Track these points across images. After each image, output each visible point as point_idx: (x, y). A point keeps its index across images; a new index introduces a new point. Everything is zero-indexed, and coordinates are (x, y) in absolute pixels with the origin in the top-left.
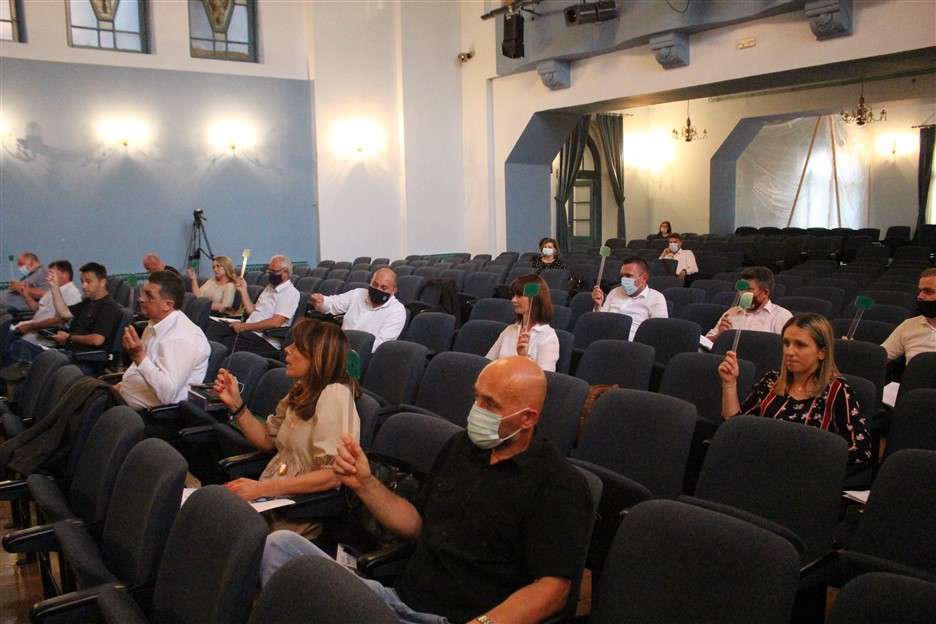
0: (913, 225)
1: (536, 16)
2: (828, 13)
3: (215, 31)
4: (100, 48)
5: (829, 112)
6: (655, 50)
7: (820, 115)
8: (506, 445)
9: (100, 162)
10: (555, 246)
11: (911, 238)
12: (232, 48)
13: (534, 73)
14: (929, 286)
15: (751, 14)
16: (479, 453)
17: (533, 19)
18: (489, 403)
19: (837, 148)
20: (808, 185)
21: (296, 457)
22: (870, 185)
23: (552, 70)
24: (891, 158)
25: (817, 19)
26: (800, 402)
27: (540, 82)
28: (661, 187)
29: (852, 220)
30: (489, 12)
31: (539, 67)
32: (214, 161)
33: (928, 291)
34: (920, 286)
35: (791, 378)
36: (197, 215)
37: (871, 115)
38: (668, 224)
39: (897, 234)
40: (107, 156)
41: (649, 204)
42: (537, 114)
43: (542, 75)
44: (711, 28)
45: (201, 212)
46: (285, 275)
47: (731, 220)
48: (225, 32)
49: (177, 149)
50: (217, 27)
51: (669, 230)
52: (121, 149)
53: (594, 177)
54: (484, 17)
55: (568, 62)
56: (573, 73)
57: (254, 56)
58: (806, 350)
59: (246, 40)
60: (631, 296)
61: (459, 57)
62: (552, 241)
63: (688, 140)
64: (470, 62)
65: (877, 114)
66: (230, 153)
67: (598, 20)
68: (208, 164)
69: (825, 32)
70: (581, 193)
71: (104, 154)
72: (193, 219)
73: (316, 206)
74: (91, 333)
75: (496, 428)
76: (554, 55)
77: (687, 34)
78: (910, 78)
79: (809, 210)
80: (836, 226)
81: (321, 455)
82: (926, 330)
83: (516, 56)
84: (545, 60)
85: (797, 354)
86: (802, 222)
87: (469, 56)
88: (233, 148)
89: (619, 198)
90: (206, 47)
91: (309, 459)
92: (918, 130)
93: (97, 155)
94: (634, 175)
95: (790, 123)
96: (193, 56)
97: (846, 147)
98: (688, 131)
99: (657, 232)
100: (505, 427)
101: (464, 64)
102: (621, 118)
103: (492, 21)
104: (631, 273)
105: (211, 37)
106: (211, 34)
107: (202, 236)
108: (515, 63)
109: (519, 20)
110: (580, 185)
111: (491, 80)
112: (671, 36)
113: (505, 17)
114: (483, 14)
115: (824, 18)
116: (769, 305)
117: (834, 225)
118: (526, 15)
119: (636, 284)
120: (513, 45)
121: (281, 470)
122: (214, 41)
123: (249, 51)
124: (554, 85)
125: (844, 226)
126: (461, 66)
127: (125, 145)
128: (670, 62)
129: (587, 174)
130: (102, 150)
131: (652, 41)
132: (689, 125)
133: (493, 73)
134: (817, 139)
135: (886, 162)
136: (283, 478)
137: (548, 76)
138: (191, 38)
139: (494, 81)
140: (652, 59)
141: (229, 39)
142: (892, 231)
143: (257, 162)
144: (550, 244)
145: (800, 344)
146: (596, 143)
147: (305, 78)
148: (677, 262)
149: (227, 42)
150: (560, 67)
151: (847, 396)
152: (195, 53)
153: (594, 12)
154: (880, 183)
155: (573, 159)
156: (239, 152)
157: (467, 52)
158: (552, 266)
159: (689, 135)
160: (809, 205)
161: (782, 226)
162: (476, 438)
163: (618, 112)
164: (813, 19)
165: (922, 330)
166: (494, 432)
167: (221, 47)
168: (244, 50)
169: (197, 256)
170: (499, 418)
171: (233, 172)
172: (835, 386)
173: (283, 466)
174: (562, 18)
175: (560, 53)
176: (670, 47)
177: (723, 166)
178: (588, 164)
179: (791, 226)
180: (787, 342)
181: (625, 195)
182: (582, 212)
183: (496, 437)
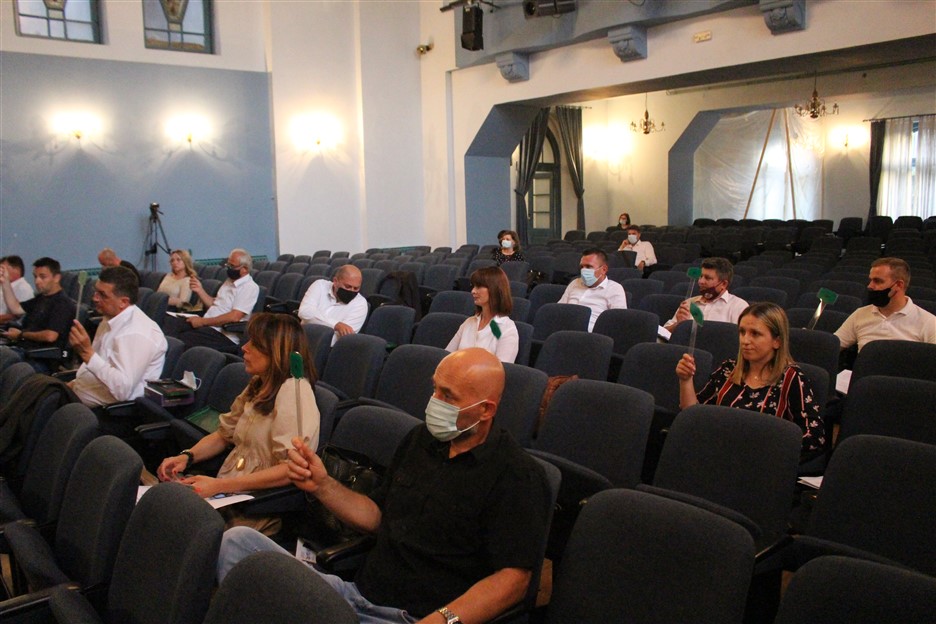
0: (864, 216)
1: (495, 8)
2: (782, 8)
3: (170, 21)
4: (50, 37)
5: (784, 105)
6: (613, 43)
7: (775, 109)
8: (465, 436)
9: (51, 154)
10: (513, 238)
11: (863, 229)
12: (188, 39)
13: (493, 66)
14: (878, 276)
15: (708, 7)
16: (439, 445)
17: (492, 11)
18: (447, 395)
19: (792, 140)
20: (764, 177)
21: (255, 451)
22: (823, 180)
23: (512, 62)
24: (844, 151)
25: (772, 14)
26: (755, 391)
27: (499, 74)
28: (620, 179)
29: (807, 212)
30: (448, 4)
31: (498, 59)
32: (170, 154)
33: (877, 280)
34: (871, 276)
35: (747, 367)
36: (154, 209)
37: (824, 108)
38: (627, 216)
39: (851, 225)
40: (60, 148)
41: (608, 196)
42: (497, 107)
43: (501, 67)
44: (667, 22)
45: (157, 206)
46: (243, 269)
47: (689, 212)
48: (180, 22)
49: (133, 142)
50: (172, 17)
51: (628, 222)
52: (74, 141)
53: (554, 169)
54: (443, 9)
55: (527, 55)
56: (532, 66)
57: (210, 47)
58: (761, 339)
59: (202, 31)
60: (590, 287)
61: (419, 49)
62: (510, 233)
63: (647, 133)
64: (428, 54)
65: (829, 107)
66: (187, 146)
67: (556, 12)
68: (164, 157)
69: (783, 25)
70: (541, 186)
71: (56, 147)
72: (149, 213)
73: (274, 199)
74: (44, 328)
75: (455, 420)
76: (513, 48)
77: (645, 27)
78: (862, 73)
79: (764, 203)
80: (791, 218)
81: (281, 450)
82: (878, 318)
83: (475, 49)
84: (504, 53)
85: (752, 343)
86: (758, 214)
87: (428, 48)
88: (190, 141)
89: (579, 191)
90: (162, 37)
91: (269, 454)
92: (869, 124)
93: (48, 147)
94: (594, 167)
95: (746, 116)
96: (147, 47)
97: (800, 139)
98: (646, 124)
99: (616, 224)
100: (463, 418)
101: (423, 56)
102: (580, 111)
103: (451, 14)
104: (591, 264)
105: (166, 28)
106: (166, 23)
107: (159, 231)
108: (474, 54)
109: (478, 13)
110: (539, 177)
111: (450, 72)
112: (629, 30)
113: (464, 10)
114: (442, 6)
115: (778, 13)
116: (726, 295)
117: (790, 217)
118: (485, 8)
119: (597, 274)
120: (472, 37)
121: (239, 465)
122: (169, 32)
123: (205, 43)
124: (513, 78)
125: (799, 217)
126: (420, 58)
127: (78, 137)
128: (629, 55)
129: (546, 167)
130: (54, 143)
131: (610, 34)
132: (647, 117)
133: (452, 66)
134: (771, 134)
135: (839, 155)
136: (241, 473)
137: (508, 69)
138: (146, 29)
139: (453, 73)
140: (610, 52)
141: (185, 30)
142: (846, 223)
143: (214, 155)
144: (509, 236)
145: (755, 333)
146: (555, 134)
147: (262, 70)
148: (635, 253)
149: (182, 33)
150: (519, 59)
151: (802, 384)
152: (150, 44)
153: (552, 4)
154: (833, 176)
155: (532, 152)
156: (195, 145)
157: (426, 44)
158: (512, 258)
159: (647, 127)
160: (765, 197)
161: (739, 217)
162: (434, 431)
163: (577, 105)
164: (767, 14)
165: (873, 318)
166: (452, 424)
167: (176, 38)
168: (200, 41)
169: (154, 250)
170: (457, 409)
171: (189, 165)
172: (790, 375)
173: (241, 461)
174: (521, 11)
175: (519, 46)
176: (628, 40)
177: (681, 159)
178: (547, 157)
179: (748, 217)
180: (743, 331)
181: (584, 187)
182: (542, 204)
183: (455, 428)
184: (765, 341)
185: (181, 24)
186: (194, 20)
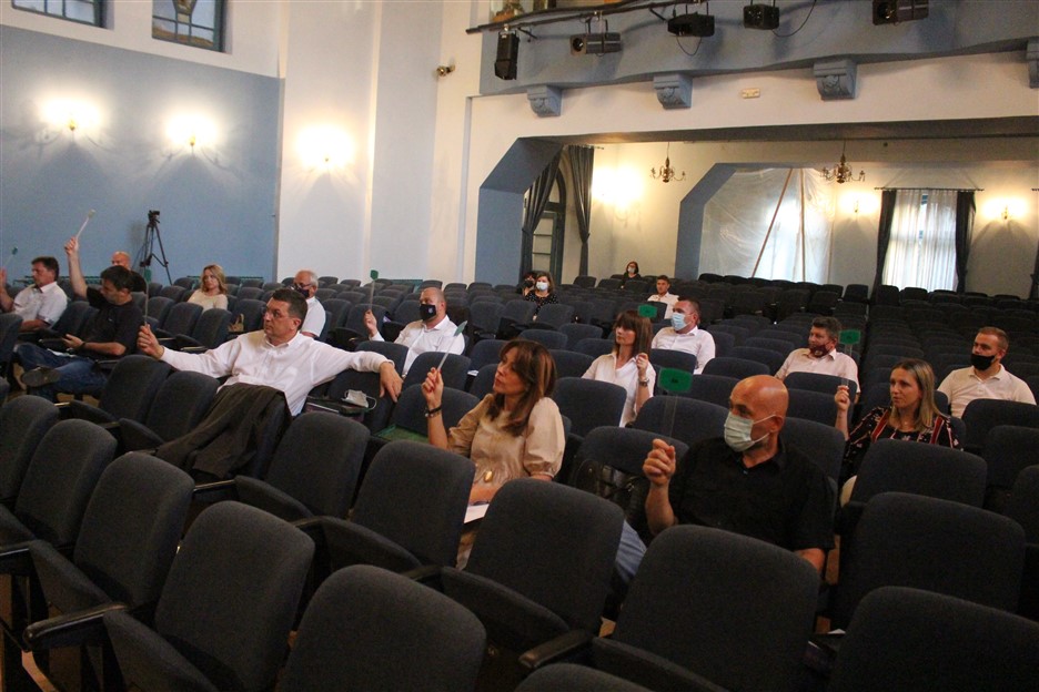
0: (870, 283)
1: (532, 38)
2: (835, 75)
3: (179, 11)
4: (45, 13)
5: (801, 166)
6: (658, 88)
7: (791, 168)
8: (757, 446)
9: (41, 145)
10: (549, 280)
11: (869, 297)
12: (196, 33)
13: (525, 95)
15: (761, 66)
17: (529, 41)
18: (743, 411)
19: (806, 200)
20: (775, 236)
21: (504, 463)
22: (832, 240)
23: (545, 96)
24: (854, 217)
25: (825, 80)
26: (907, 434)
27: (528, 106)
28: (626, 225)
29: (815, 276)
30: (476, 26)
31: (529, 91)
32: (170, 157)
36: (153, 216)
37: (850, 174)
38: (636, 264)
39: (856, 291)
40: (51, 138)
41: (612, 243)
42: (520, 139)
43: (533, 100)
44: (714, 74)
45: (158, 213)
46: (312, 290)
47: (695, 268)
48: (189, 13)
49: (131, 140)
50: (181, 7)
52: (67, 133)
53: (560, 208)
54: (469, 31)
55: (561, 90)
56: (563, 101)
57: (220, 44)
58: (910, 389)
59: (211, 25)
61: (439, 70)
62: (545, 274)
63: (666, 181)
64: (449, 76)
65: (856, 175)
66: (188, 150)
67: (603, 51)
68: (163, 160)
69: (832, 93)
70: (545, 226)
71: (47, 137)
72: (147, 221)
73: (276, 216)
74: (112, 341)
75: (749, 431)
76: (546, 82)
77: (692, 77)
78: (883, 142)
79: (773, 263)
80: (801, 280)
81: (538, 462)
83: (506, 78)
84: (538, 85)
85: (901, 392)
86: (765, 273)
87: (449, 70)
88: (192, 144)
89: (584, 235)
90: (169, 28)
91: (519, 467)
92: (881, 191)
93: (38, 137)
94: (600, 209)
95: (761, 173)
96: (155, 37)
97: (813, 200)
98: (667, 172)
99: (623, 273)
100: (756, 431)
101: (441, 78)
102: (592, 150)
103: (478, 37)
105: (174, 18)
106: (174, 12)
107: (156, 242)
108: (510, 84)
109: (515, 40)
110: (547, 217)
111: (471, 98)
112: (676, 77)
113: (500, 36)
114: (468, 28)
115: (831, 80)
117: (798, 279)
118: (521, 35)
119: (686, 320)
120: (505, 65)
121: (487, 478)
122: (177, 22)
123: (214, 38)
124: (543, 112)
125: (807, 280)
126: (437, 80)
127: (73, 129)
128: (672, 103)
129: (553, 206)
130: (44, 133)
131: (656, 79)
132: (667, 166)
133: (474, 89)
134: (787, 190)
135: (849, 220)
136: (489, 485)
137: (538, 102)
138: (154, 17)
139: (474, 101)
140: (654, 97)
141: (193, 22)
142: (851, 288)
143: (216, 162)
144: (545, 278)
145: (903, 384)
146: (563, 174)
147: (274, 75)
149: (191, 25)
150: (552, 94)
151: (949, 430)
152: (158, 34)
153: (600, 43)
154: (842, 240)
155: (543, 191)
156: (197, 150)
157: (446, 65)
159: (667, 174)
160: (774, 257)
161: (747, 275)
162: (731, 441)
163: (590, 145)
164: (820, 79)
166: (747, 435)
167: (183, 30)
168: (208, 36)
169: (148, 262)
170: (752, 422)
171: (189, 170)
172: (939, 422)
173: (489, 474)
174: (568, 43)
175: (557, 80)
176: (674, 87)
177: (692, 211)
178: (554, 197)
179: (757, 276)
181: (590, 231)
182: (542, 245)
183: (749, 439)
184: (913, 390)
185: (190, 15)
186: (204, 13)
